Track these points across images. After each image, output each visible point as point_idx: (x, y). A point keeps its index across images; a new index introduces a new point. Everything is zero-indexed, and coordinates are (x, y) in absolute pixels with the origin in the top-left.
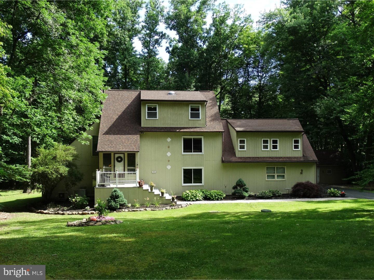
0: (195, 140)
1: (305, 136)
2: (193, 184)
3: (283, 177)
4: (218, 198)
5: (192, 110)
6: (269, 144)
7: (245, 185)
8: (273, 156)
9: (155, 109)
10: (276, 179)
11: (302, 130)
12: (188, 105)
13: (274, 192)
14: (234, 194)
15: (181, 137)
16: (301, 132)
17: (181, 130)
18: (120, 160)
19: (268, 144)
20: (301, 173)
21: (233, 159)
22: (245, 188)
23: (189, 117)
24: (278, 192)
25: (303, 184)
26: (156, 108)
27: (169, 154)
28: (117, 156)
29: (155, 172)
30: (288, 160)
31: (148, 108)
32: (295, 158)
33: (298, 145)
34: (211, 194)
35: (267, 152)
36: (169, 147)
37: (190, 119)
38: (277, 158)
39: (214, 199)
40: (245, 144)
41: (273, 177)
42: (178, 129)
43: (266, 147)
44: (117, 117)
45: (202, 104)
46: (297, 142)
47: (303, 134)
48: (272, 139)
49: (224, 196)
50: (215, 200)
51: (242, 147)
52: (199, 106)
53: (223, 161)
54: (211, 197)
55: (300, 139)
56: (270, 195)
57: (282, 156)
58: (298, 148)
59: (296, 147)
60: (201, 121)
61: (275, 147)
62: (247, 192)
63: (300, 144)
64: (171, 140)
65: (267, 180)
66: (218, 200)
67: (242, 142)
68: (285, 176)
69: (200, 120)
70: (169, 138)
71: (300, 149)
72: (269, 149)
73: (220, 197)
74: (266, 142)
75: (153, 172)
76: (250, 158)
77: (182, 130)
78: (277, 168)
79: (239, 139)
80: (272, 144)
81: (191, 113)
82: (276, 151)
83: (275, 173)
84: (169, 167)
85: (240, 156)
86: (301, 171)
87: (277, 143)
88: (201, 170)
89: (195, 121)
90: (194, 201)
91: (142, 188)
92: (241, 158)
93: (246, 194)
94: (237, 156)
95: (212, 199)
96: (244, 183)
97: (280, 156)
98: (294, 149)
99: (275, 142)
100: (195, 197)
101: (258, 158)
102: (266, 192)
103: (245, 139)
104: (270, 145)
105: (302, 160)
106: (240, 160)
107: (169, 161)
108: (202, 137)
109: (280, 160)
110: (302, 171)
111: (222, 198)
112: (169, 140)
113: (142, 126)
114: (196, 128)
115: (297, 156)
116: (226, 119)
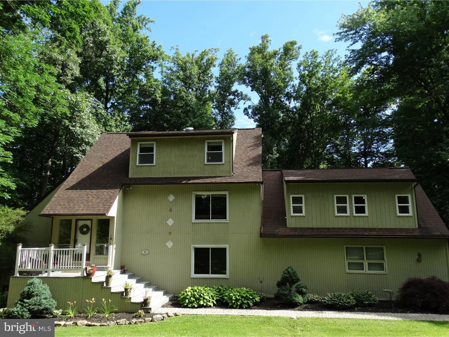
0: (215, 198)
1: (419, 188)
2: (210, 276)
3: (381, 267)
4: (243, 303)
5: (210, 148)
6: (348, 205)
7: (298, 280)
8: (357, 226)
9: (151, 150)
10: (366, 270)
11: (413, 177)
12: (202, 141)
13: (360, 297)
14: (278, 297)
15: (192, 193)
16: (412, 181)
17: (190, 180)
18: (85, 230)
19: (346, 204)
20: (419, 260)
21: (281, 231)
22: (300, 285)
23: (204, 161)
24: (370, 296)
25: (421, 281)
26: (152, 148)
27: (170, 222)
28: (81, 223)
29: (147, 252)
30: (387, 233)
31: (141, 148)
32: (402, 230)
33: (408, 207)
34: (230, 296)
35: (345, 218)
36: (171, 210)
37: (206, 163)
38: (365, 229)
39: (235, 306)
40: (303, 205)
41: (361, 266)
42: (185, 180)
43: (342, 210)
44: (101, 165)
45: (225, 139)
46: (403, 200)
47: (415, 187)
48: (353, 196)
49: (258, 299)
50: (236, 308)
51: (298, 210)
52: (221, 143)
53: (262, 235)
54: (229, 301)
55: (409, 196)
56: (349, 302)
57: (375, 227)
58: (408, 213)
59: (404, 210)
60: (224, 166)
61: (360, 210)
62: (302, 294)
63: (410, 205)
64: (174, 198)
65: (347, 271)
66: (241, 307)
67: (297, 200)
68: (386, 265)
69: (223, 164)
70: (171, 195)
71: (411, 214)
72: (348, 214)
73: (246, 302)
74: (341, 200)
75: (143, 252)
76: (312, 229)
77: (191, 182)
78: (366, 248)
79: (291, 196)
80: (354, 205)
81: (207, 153)
82: (363, 217)
83: (363, 259)
84: (170, 244)
85: (294, 226)
86: (417, 257)
87: (364, 203)
88: (224, 250)
89: (215, 166)
90: (193, 307)
91: (89, 280)
92: (295, 229)
93: (300, 299)
94: (288, 226)
95: (230, 304)
96: (295, 276)
97: (371, 227)
98: (399, 214)
99: (359, 200)
100: (197, 299)
101: (328, 229)
102: (343, 295)
103: (303, 196)
104: (351, 206)
105: (417, 233)
106: (292, 233)
107: (170, 233)
108: (226, 193)
109: (372, 233)
110: (419, 255)
111: (251, 304)
112: (171, 198)
113: (130, 177)
114: (215, 177)
115: (406, 226)
116: (281, 170)
